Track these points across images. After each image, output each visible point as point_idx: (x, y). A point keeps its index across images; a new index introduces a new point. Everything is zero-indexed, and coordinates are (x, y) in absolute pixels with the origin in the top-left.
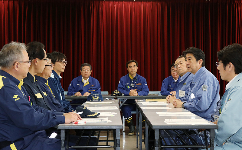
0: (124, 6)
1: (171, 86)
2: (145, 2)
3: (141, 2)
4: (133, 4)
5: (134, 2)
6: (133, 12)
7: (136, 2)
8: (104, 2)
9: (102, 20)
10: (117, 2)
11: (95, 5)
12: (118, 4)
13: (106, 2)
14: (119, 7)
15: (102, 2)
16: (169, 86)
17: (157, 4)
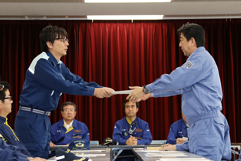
0: (118, 29)
1: (181, 133)
2: (146, 24)
3: (141, 23)
4: (131, 26)
5: (131, 24)
6: (131, 37)
7: (134, 24)
8: (92, 24)
9: (90, 46)
10: (110, 24)
11: (80, 27)
12: (111, 26)
13: (94, 24)
14: (112, 31)
15: (90, 24)
16: (179, 132)
17: (162, 26)
